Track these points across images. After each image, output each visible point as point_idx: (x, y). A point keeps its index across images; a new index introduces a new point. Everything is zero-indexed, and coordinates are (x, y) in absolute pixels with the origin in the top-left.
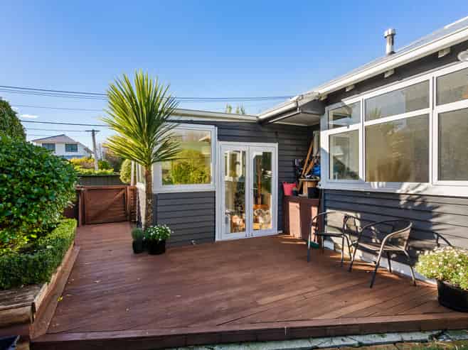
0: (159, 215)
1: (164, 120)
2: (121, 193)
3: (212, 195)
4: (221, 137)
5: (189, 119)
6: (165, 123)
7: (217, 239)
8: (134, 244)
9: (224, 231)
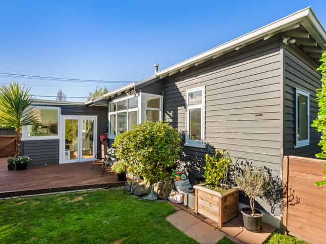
0: (25, 152)
1: (29, 105)
2: (14, 139)
3: (58, 141)
4: (63, 113)
5: (44, 104)
6: (30, 106)
7: (60, 163)
8: (9, 166)
9: (64, 159)
